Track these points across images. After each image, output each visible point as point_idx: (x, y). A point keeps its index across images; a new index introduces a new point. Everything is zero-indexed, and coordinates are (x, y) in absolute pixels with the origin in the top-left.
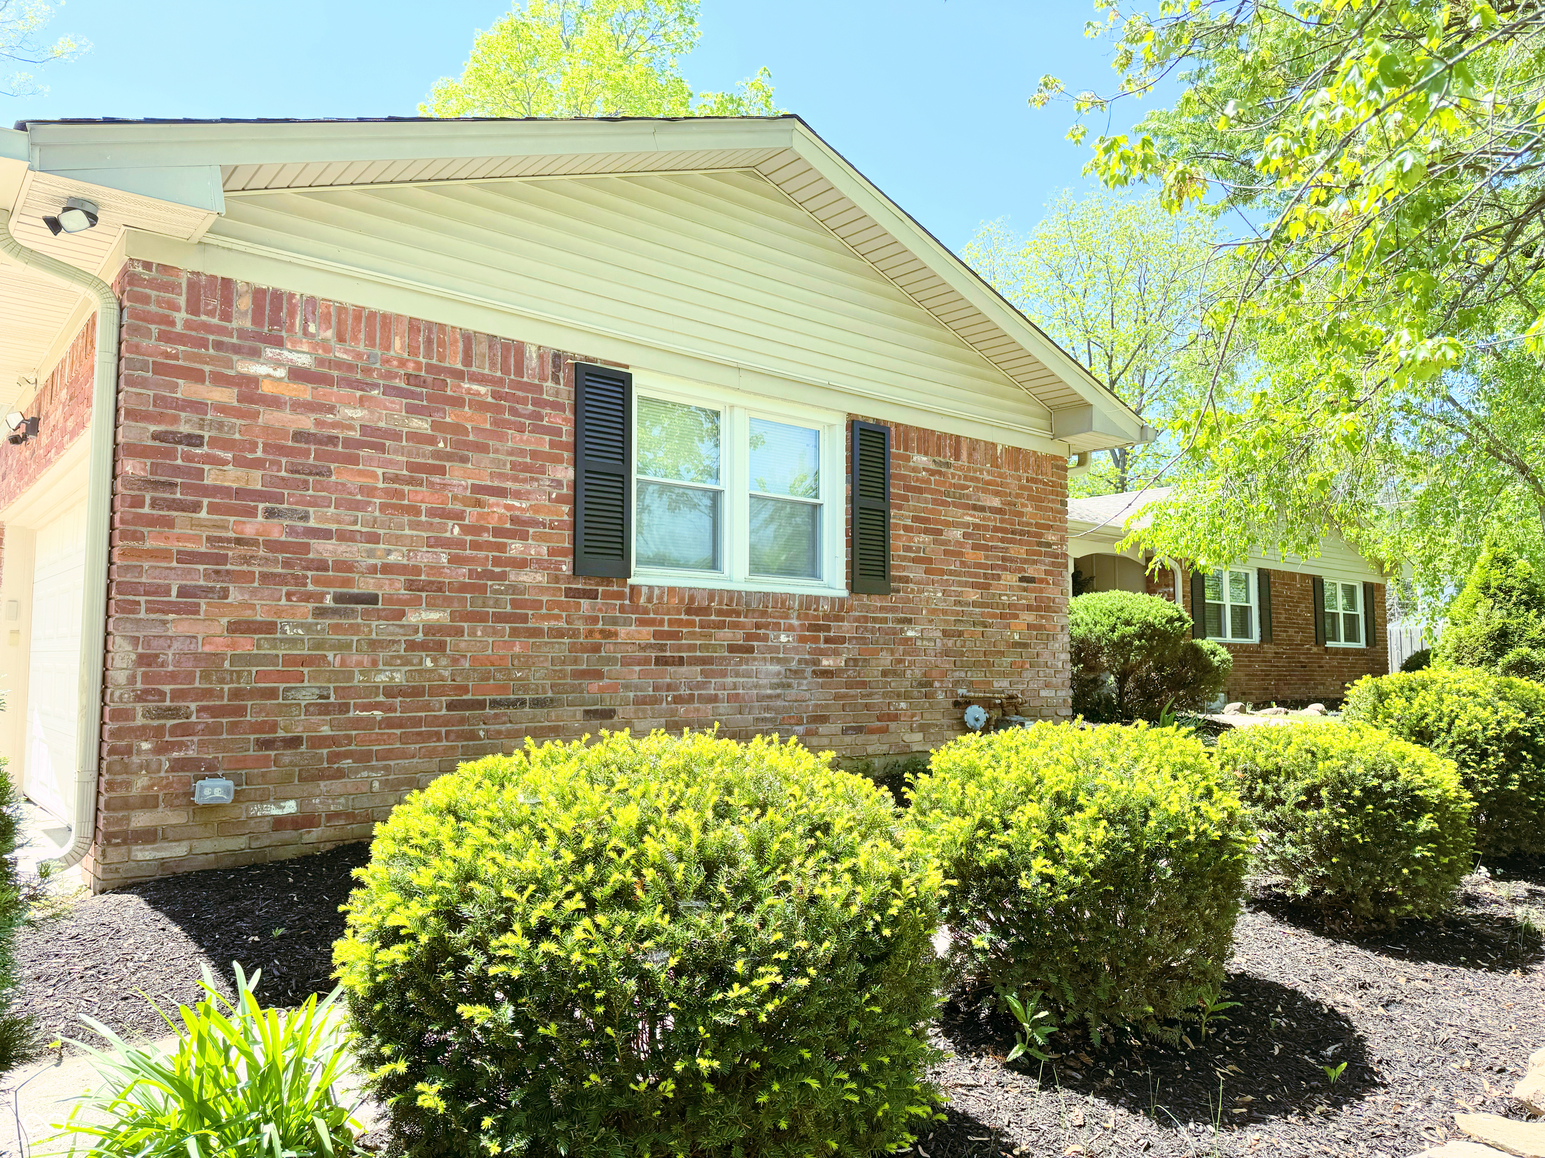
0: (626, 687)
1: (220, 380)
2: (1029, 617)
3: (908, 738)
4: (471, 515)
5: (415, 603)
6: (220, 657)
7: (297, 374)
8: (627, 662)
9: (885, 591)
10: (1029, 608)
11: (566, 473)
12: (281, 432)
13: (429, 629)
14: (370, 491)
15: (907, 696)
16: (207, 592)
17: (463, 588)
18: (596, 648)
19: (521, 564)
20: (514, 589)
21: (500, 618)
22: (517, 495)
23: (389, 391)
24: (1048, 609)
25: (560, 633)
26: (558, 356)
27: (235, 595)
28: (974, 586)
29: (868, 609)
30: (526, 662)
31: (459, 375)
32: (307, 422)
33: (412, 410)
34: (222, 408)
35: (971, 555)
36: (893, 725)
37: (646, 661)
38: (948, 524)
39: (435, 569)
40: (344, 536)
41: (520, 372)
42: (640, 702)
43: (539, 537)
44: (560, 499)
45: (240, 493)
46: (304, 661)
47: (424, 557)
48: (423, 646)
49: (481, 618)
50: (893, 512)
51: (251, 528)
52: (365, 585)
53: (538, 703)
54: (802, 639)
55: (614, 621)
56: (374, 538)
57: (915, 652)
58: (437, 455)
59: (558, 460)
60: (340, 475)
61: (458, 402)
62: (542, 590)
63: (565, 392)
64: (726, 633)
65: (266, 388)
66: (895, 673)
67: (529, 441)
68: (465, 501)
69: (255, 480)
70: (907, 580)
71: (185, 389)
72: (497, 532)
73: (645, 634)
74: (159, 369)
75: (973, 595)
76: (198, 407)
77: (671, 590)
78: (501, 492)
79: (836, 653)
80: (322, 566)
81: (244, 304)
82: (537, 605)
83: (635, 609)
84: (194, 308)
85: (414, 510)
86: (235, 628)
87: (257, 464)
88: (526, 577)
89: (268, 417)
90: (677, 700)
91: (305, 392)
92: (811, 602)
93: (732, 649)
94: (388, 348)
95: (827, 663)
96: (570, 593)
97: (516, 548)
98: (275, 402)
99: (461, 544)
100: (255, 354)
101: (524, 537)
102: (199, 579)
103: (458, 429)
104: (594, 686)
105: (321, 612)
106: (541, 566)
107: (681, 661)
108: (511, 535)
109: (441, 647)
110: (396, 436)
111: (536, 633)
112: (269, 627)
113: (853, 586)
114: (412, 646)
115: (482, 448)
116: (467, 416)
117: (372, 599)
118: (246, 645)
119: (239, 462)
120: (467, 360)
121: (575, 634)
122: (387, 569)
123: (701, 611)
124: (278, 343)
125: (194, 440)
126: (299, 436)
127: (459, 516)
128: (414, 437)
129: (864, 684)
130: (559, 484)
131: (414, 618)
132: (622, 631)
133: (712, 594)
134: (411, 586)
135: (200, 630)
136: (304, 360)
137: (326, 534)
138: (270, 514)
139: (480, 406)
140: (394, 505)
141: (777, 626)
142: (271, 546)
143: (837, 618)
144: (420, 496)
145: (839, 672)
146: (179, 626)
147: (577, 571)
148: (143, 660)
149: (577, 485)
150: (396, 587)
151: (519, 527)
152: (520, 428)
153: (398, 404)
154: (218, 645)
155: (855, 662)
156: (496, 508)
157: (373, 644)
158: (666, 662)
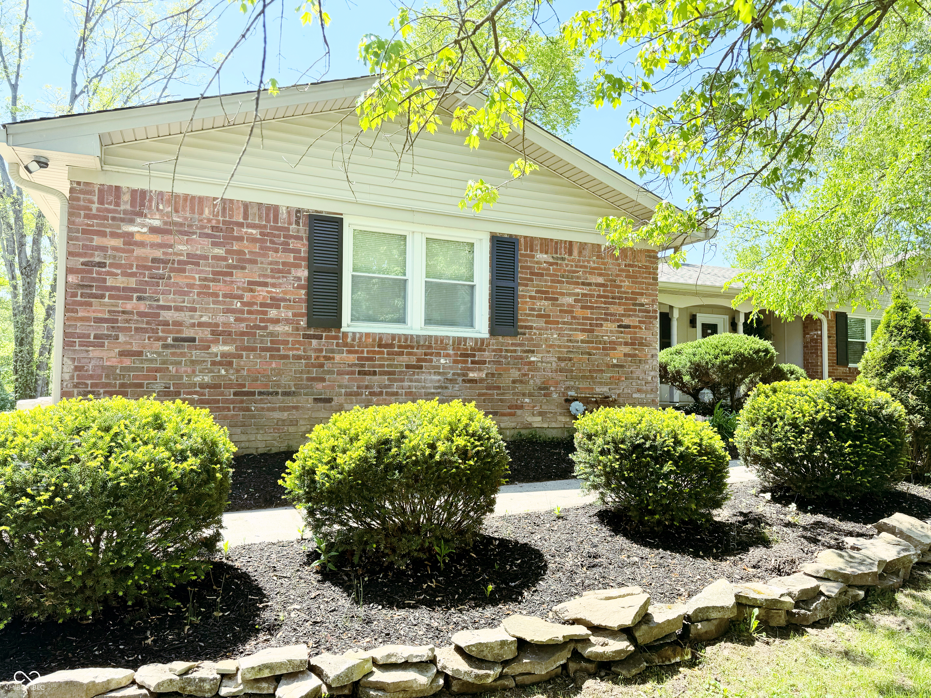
0: (340, 386)
1: (114, 235)
2: (627, 350)
3: (530, 419)
4: (247, 297)
5: (216, 342)
6: (114, 368)
7: (153, 230)
8: (340, 373)
9: (516, 334)
10: (626, 344)
11: (304, 273)
12: (145, 259)
13: (224, 355)
14: (192, 286)
15: (530, 395)
16: (108, 337)
17: (243, 334)
18: (322, 366)
19: (276, 321)
20: (271, 334)
21: (263, 349)
22: (274, 285)
23: (202, 235)
24: (641, 344)
25: (299, 357)
26: (298, 211)
27: (122, 338)
28: (583, 330)
29: (502, 344)
30: (279, 372)
31: (241, 225)
32: (158, 254)
33: (214, 244)
34: (114, 249)
35: (578, 311)
36: (519, 412)
37: (353, 373)
38: (563, 294)
39: (227, 324)
40: (178, 309)
41: (276, 220)
42: (350, 394)
43: (287, 307)
44: (300, 287)
45: (125, 289)
46: (157, 370)
47: (221, 319)
48: (220, 364)
49: (254, 349)
50: (520, 288)
51: (129, 306)
52: (189, 333)
53: (285, 394)
54: (455, 362)
55: (333, 351)
56: (194, 310)
57: (537, 369)
58: (229, 266)
59: (298, 266)
60: (177, 279)
61: (240, 239)
62: (289, 335)
63: (303, 230)
64: (405, 358)
65: (137, 238)
66: (521, 382)
67: (281, 257)
68: (244, 290)
69: (132, 282)
70: (531, 328)
71: (97, 241)
72: (262, 305)
73: (352, 358)
74: (84, 232)
75: (581, 336)
76: (103, 249)
77: (367, 335)
78: (265, 284)
79: (480, 370)
80: (166, 323)
81: (126, 198)
82: (286, 342)
83: (346, 345)
84: (101, 202)
85: (216, 295)
86: (122, 354)
87: (133, 275)
88: (279, 328)
89: (138, 252)
90: (371, 394)
91: (157, 239)
92: (459, 341)
93: (408, 366)
94: (201, 213)
95: (471, 375)
96: (305, 336)
97: (273, 313)
98: (142, 244)
99: (242, 312)
100: (131, 222)
101: (278, 307)
102: (104, 329)
103: (240, 252)
104: (319, 386)
105: (166, 346)
106: (287, 321)
107: (374, 373)
108: (271, 306)
109: (230, 364)
110: (206, 258)
111: (286, 357)
112: (139, 354)
113: (493, 332)
114: (214, 363)
115: (254, 262)
116: (246, 246)
117: (193, 340)
118: (127, 362)
119: (124, 274)
120: (246, 217)
121: (308, 358)
122: (200, 325)
123: (386, 346)
124: (144, 215)
125: (101, 265)
126: (154, 260)
127: (240, 297)
128: (215, 258)
129: (499, 388)
130: (299, 279)
131: (214, 349)
132: (337, 357)
133: (393, 337)
134: (213, 333)
135: (104, 354)
136: (157, 223)
137: (169, 308)
138: (139, 299)
139: (253, 240)
140: (204, 293)
141: (438, 354)
142: (140, 314)
143: (480, 350)
144: (219, 288)
145: (482, 380)
146: (94, 352)
147: (310, 325)
148: (77, 368)
149: (309, 279)
150: (206, 333)
151: (275, 302)
152: (276, 251)
153: (207, 242)
154: (113, 362)
155: (493, 375)
156: (262, 293)
157: (193, 362)
158: (365, 373)
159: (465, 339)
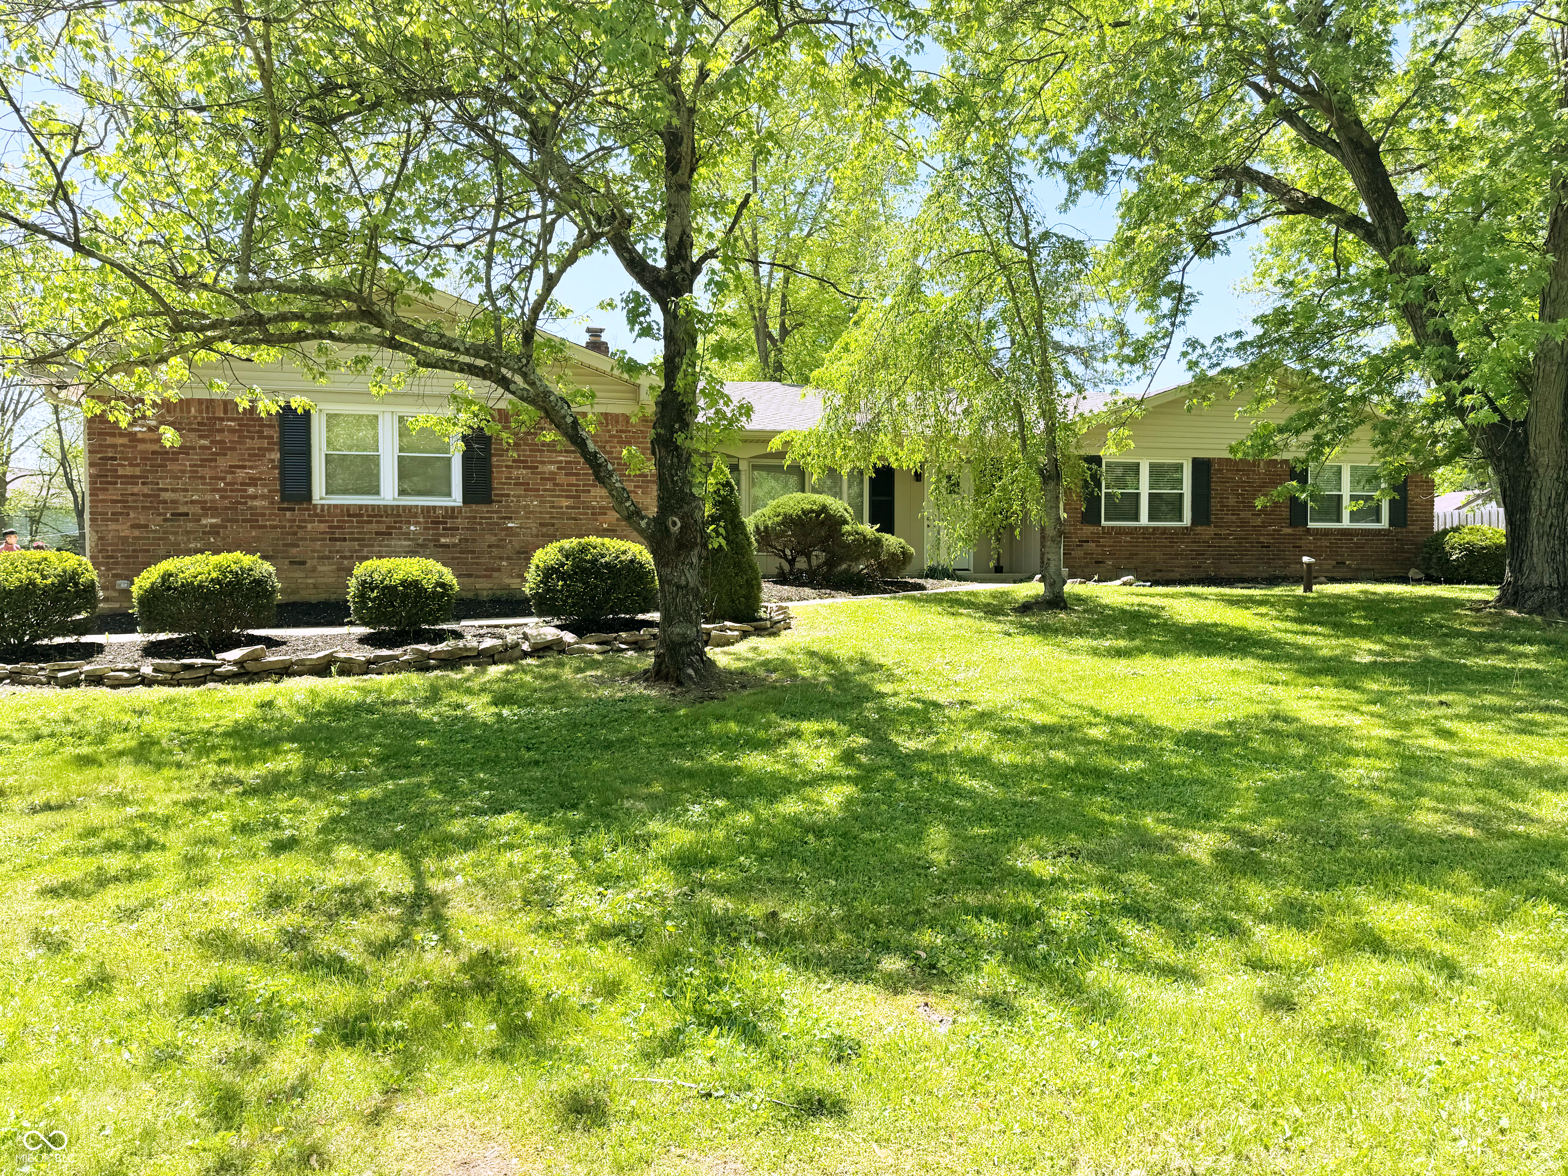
0: (313, 551)
3: (507, 581)
4: (229, 478)
5: (206, 515)
6: (127, 537)
7: (151, 429)
8: (312, 540)
9: (489, 501)
11: (276, 456)
12: (146, 452)
13: (212, 526)
14: (183, 472)
15: (508, 558)
16: (121, 514)
17: (227, 508)
18: (295, 534)
19: (254, 497)
20: (251, 508)
21: (244, 521)
22: (251, 468)
23: (190, 430)
25: (275, 527)
27: (132, 515)
28: (567, 497)
29: (476, 512)
30: (257, 540)
31: (222, 419)
32: (156, 447)
33: (201, 437)
34: (122, 445)
35: (561, 478)
36: (496, 574)
37: (324, 539)
38: (543, 463)
39: (213, 501)
40: (173, 490)
41: (251, 413)
42: (323, 558)
43: (264, 485)
44: (273, 468)
45: (132, 477)
46: (160, 539)
47: (208, 497)
48: (209, 533)
49: (237, 521)
50: (495, 459)
51: (136, 489)
52: (183, 509)
54: (426, 529)
55: (305, 521)
56: (186, 490)
57: (518, 535)
58: (213, 454)
59: (273, 450)
60: (171, 466)
61: (221, 431)
62: (264, 508)
63: (275, 419)
64: (374, 526)
65: (139, 436)
66: (498, 546)
67: (257, 443)
68: (227, 472)
69: (137, 471)
70: (508, 495)
71: (109, 440)
72: (242, 484)
73: (323, 527)
74: (100, 434)
75: (565, 503)
76: (114, 446)
77: (336, 506)
78: (244, 467)
79: (453, 536)
80: (165, 502)
82: (264, 515)
83: (317, 515)
85: (203, 478)
86: (133, 526)
87: (138, 465)
88: (256, 503)
89: (141, 447)
90: (342, 557)
92: (428, 511)
93: (377, 533)
94: (189, 412)
95: (443, 540)
96: (280, 509)
97: (251, 490)
98: (143, 441)
99: (224, 490)
101: (255, 485)
102: (118, 508)
103: (222, 442)
104: (294, 551)
105: (165, 520)
106: (263, 497)
107: (345, 540)
108: (249, 485)
109: (218, 533)
110: (194, 448)
111: (265, 527)
112: (146, 526)
113: (465, 501)
114: (204, 533)
115: (234, 449)
116: (227, 437)
117: (187, 514)
118: (137, 533)
119: (131, 465)
120: (226, 412)
121: (284, 527)
122: (192, 502)
123: (354, 515)
125: (114, 459)
126: (153, 453)
127: (224, 479)
128: (203, 448)
129: (473, 552)
130: (273, 461)
131: (204, 522)
132: (309, 526)
133: (361, 507)
134: (203, 508)
135: (119, 527)
136: (153, 423)
137: (166, 490)
138: (143, 483)
139: (232, 431)
140: (194, 477)
141: (409, 523)
142: (144, 495)
143: (453, 517)
144: (206, 472)
145: (455, 545)
146: (112, 526)
147: (283, 499)
148: (100, 538)
149: (281, 460)
150: (197, 509)
151: (253, 481)
152: (252, 438)
153: (193, 435)
154: (126, 533)
155: (466, 540)
156: (241, 474)
157: (188, 532)
158: (336, 540)
159: (434, 508)
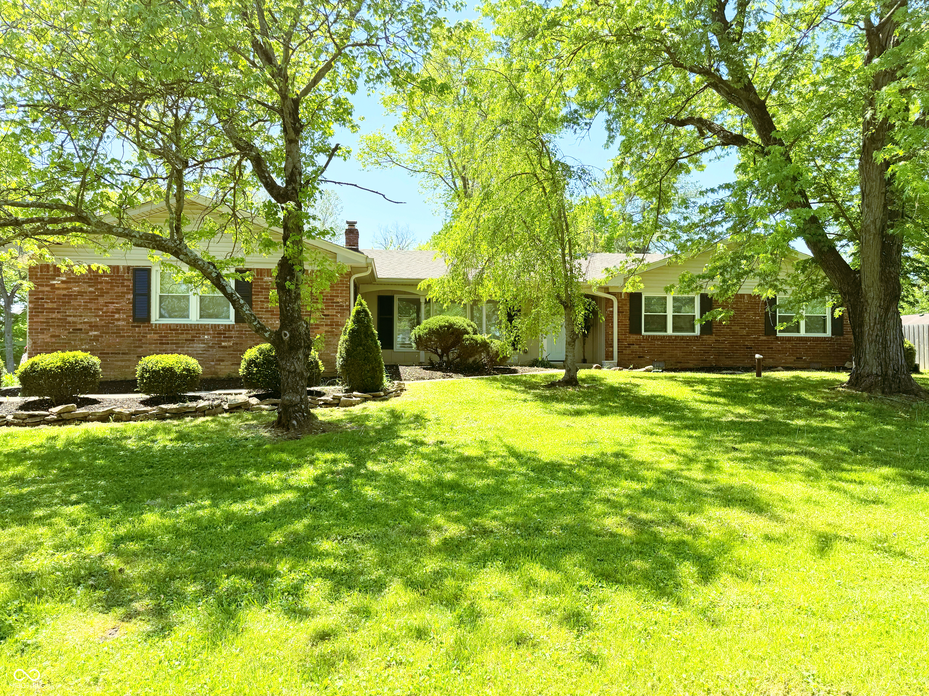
0: (150, 350)
1: (47, 286)
2: (327, 328)
4: (105, 309)
5: (91, 330)
6: (48, 342)
7: (63, 282)
8: (150, 344)
10: (326, 325)
11: (131, 296)
12: (60, 295)
13: (95, 336)
14: (80, 306)
16: (46, 329)
17: (103, 326)
18: (141, 340)
19: (118, 320)
20: (116, 326)
21: (112, 333)
22: (117, 303)
23: (84, 282)
25: (130, 336)
26: (128, 267)
27: (51, 330)
29: (242, 327)
30: (120, 344)
31: (102, 276)
32: (65, 292)
33: (90, 286)
34: (47, 291)
37: (156, 344)
39: (96, 322)
40: (74, 316)
41: (118, 272)
43: (124, 313)
44: (129, 303)
45: (52, 309)
46: (66, 343)
47: (93, 320)
48: (93, 340)
49: (108, 333)
50: (253, 297)
51: (54, 316)
52: (79, 327)
53: (123, 354)
54: (214, 337)
55: (146, 333)
56: (81, 316)
58: (96, 296)
59: (129, 293)
60: (73, 303)
61: (101, 283)
62: (123, 326)
63: (131, 276)
64: (185, 336)
65: (57, 286)
67: (120, 289)
68: (103, 306)
69: (54, 305)
70: (261, 318)
71: (40, 289)
72: (112, 312)
73: (156, 336)
76: (43, 292)
77: (163, 325)
78: (113, 303)
79: (229, 341)
80: (69, 323)
81: (51, 269)
82: (123, 330)
83: (153, 330)
84: (41, 272)
85: (91, 309)
86: (52, 336)
87: (55, 302)
88: (120, 323)
89: (57, 292)
91: (64, 286)
92: (215, 327)
93: (186, 340)
95: (223, 344)
96: (132, 326)
97: (117, 316)
98: (58, 289)
99: (102, 316)
100: (54, 279)
101: (119, 313)
102: (44, 326)
103: (101, 289)
104: (140, 350)
105: (69, 333)
106: (124, 320)
107: (168, 344)
108: (115, 313)
109: (98, 340)
110: (86, 292)
111: (124, 336)
112: (59, 336)
113: (237, 321)
114: (90, 340)
115: (108, 293)
116: (104, 286)
117: (81, 330)
118: (54, 340)
119: (52, 302)
121: (134, 337)
122: (85, 323)
123: (174, 330)
124: (59, 276)
125: (42, 299)
126: (64, 295)
127: (101, 309)
128: (90, 292)
129: (241, 351)
130: (129, 299)
131: (90, 334)
132: (148, 336)
133: (177, 325)
134: (90, 326)
135: (44, 337)
136: (64, 279)
137: (70, 316)
138: (58, 312)
139: (107, 283)
140: (86, 308)
141: (204, 334)
142: (58, 319)
143: (229, 331)
144: (92, 306)
145: (230, 347)
146: (41, 336)
147: (134, 321)
148: (34, 343)
149: (134, 298)
150: (87, 327)
151: (118, 311)
152: (118, 287)
153: (85, 285)
154: (48, 340)
155: (237, 344)
156: (111, 307)
157: (81, 340)
158: (163, 344)
159: (219, 325)
